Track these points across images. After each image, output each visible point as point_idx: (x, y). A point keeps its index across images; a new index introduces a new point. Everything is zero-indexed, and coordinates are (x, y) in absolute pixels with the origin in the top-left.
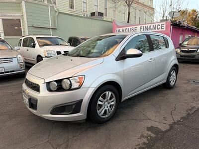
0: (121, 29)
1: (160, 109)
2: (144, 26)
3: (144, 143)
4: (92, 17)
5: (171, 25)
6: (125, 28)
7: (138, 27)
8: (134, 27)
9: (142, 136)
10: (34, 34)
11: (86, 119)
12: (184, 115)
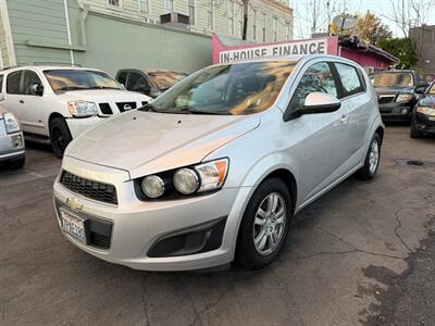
0: (231, 53)
1: (370, 224)
2: (283, 46)
5: (339, 44)
6: (240, 51)
7: (270, 49)
8: (260, 49)
10: (35, 64)
12: (424, 235)
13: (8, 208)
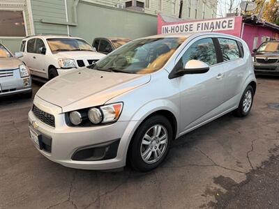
0: (169, 27)
1: (231, 148)
2: (204, 22)
3: (212, 204)
4: (128, 9)
5: (243, 21)
6: (175, 26)
7: (195, 24)
8: (189, 24)
9: (208, 192)
11: (124, 167)
12: (266, 158)
13: (16, 122)
